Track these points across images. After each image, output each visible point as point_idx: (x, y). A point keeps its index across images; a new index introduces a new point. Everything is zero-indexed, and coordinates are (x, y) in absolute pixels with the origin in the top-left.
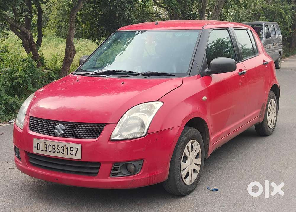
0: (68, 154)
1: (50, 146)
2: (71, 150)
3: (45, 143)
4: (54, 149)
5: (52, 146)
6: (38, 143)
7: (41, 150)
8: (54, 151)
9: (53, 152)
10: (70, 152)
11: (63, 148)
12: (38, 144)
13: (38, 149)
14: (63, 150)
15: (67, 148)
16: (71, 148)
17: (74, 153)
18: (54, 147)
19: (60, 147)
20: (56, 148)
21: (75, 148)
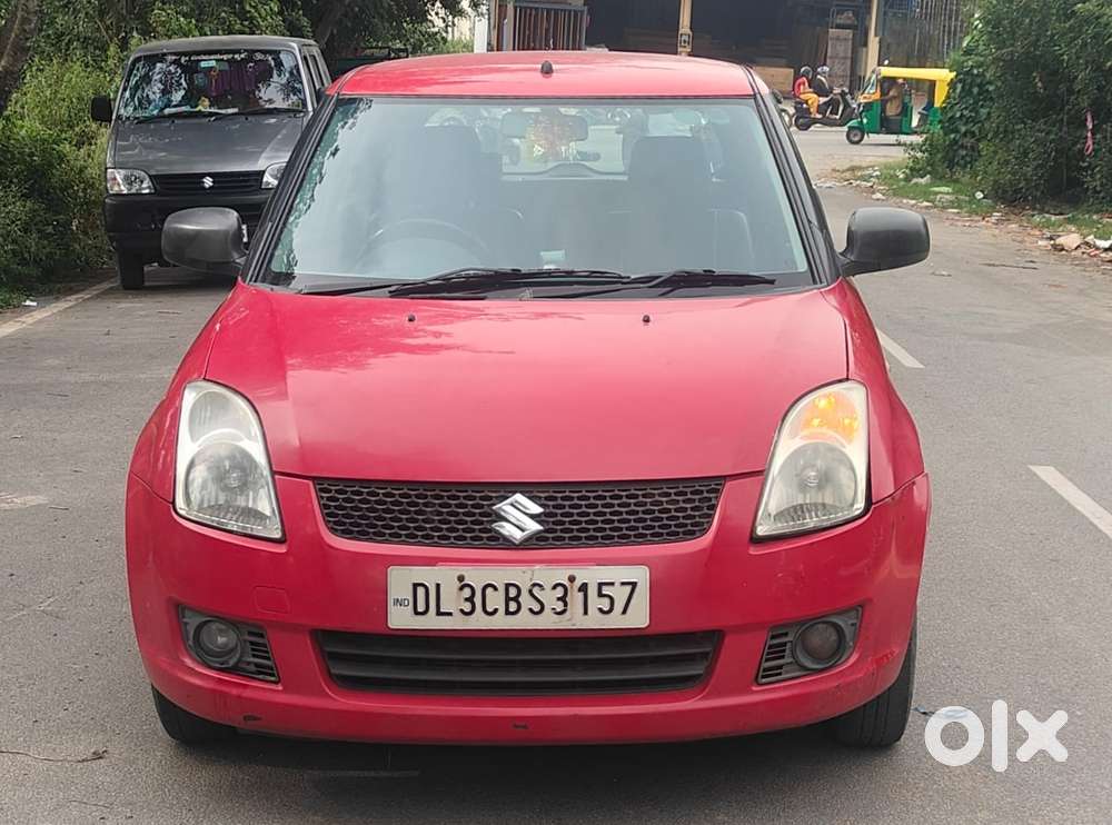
0: (586, 613)
1: (489, 590)
2: (600, 595)
3: (461, 578)
4: (516, 599)
5: (502, 589)
6: (416, 586)
7: (439, 613)
8: (513, 607)
9: (508, 612)
10: (595, 602)
11: (560, 589)
12: (421, 591)
13: (421, 608)
14: (563, 599)
15: (584, 588)
16: (600, 585)
17: (619, 606)
18: (513, 592)
19: (548, 587)
20: (525, 593)
21: (623, 584)
